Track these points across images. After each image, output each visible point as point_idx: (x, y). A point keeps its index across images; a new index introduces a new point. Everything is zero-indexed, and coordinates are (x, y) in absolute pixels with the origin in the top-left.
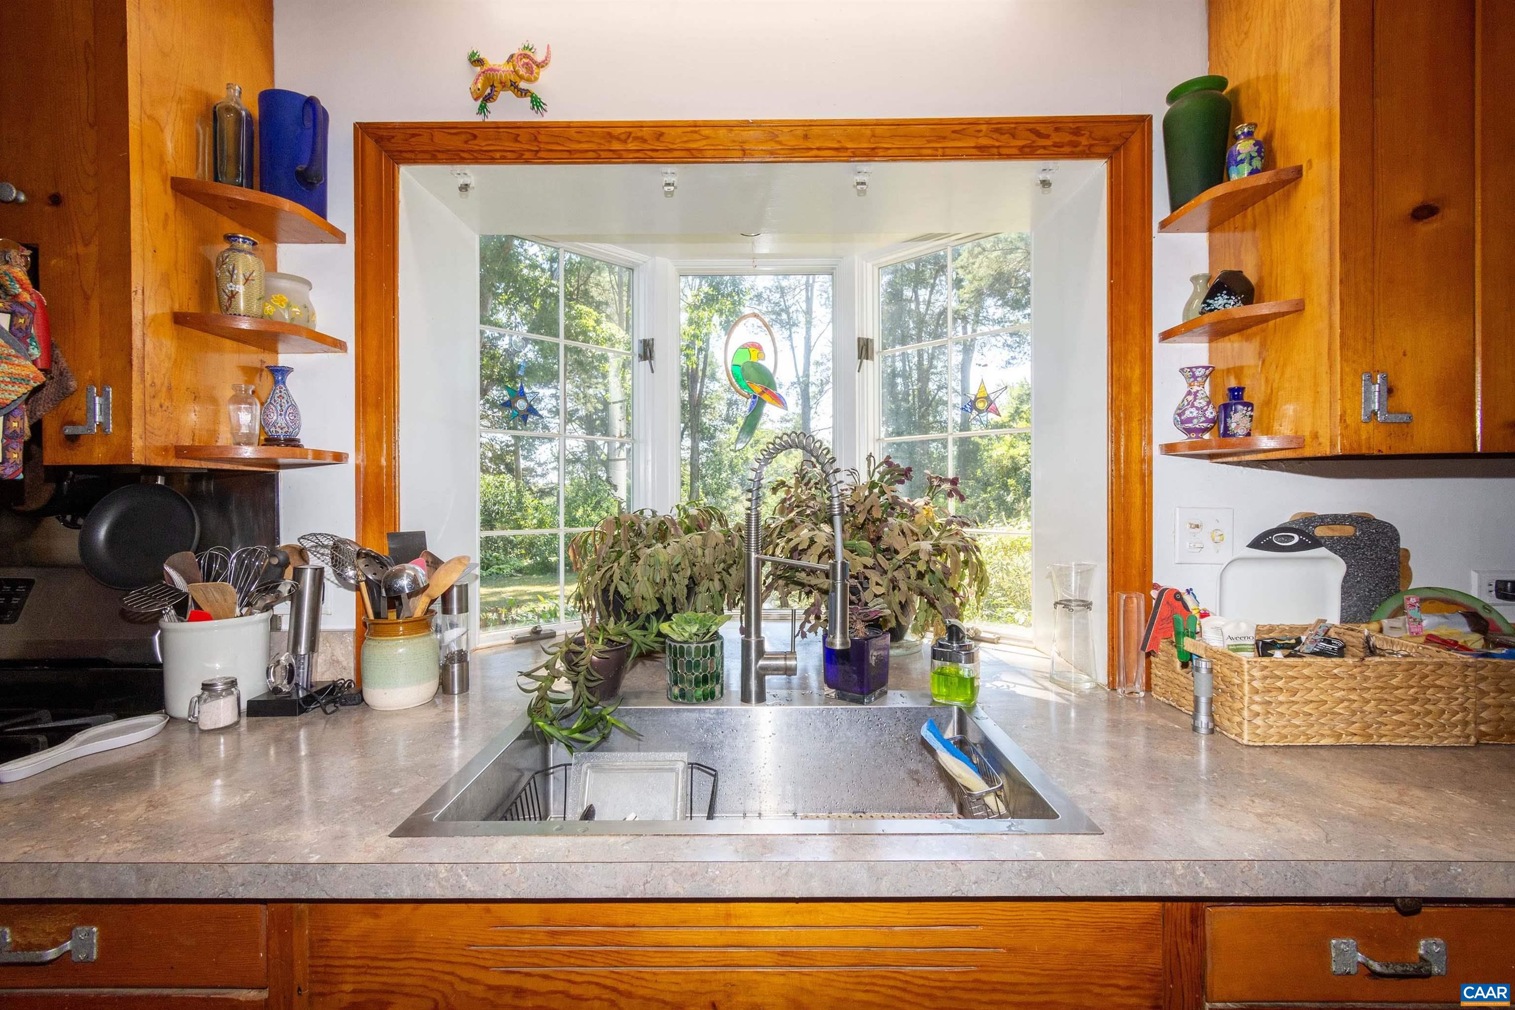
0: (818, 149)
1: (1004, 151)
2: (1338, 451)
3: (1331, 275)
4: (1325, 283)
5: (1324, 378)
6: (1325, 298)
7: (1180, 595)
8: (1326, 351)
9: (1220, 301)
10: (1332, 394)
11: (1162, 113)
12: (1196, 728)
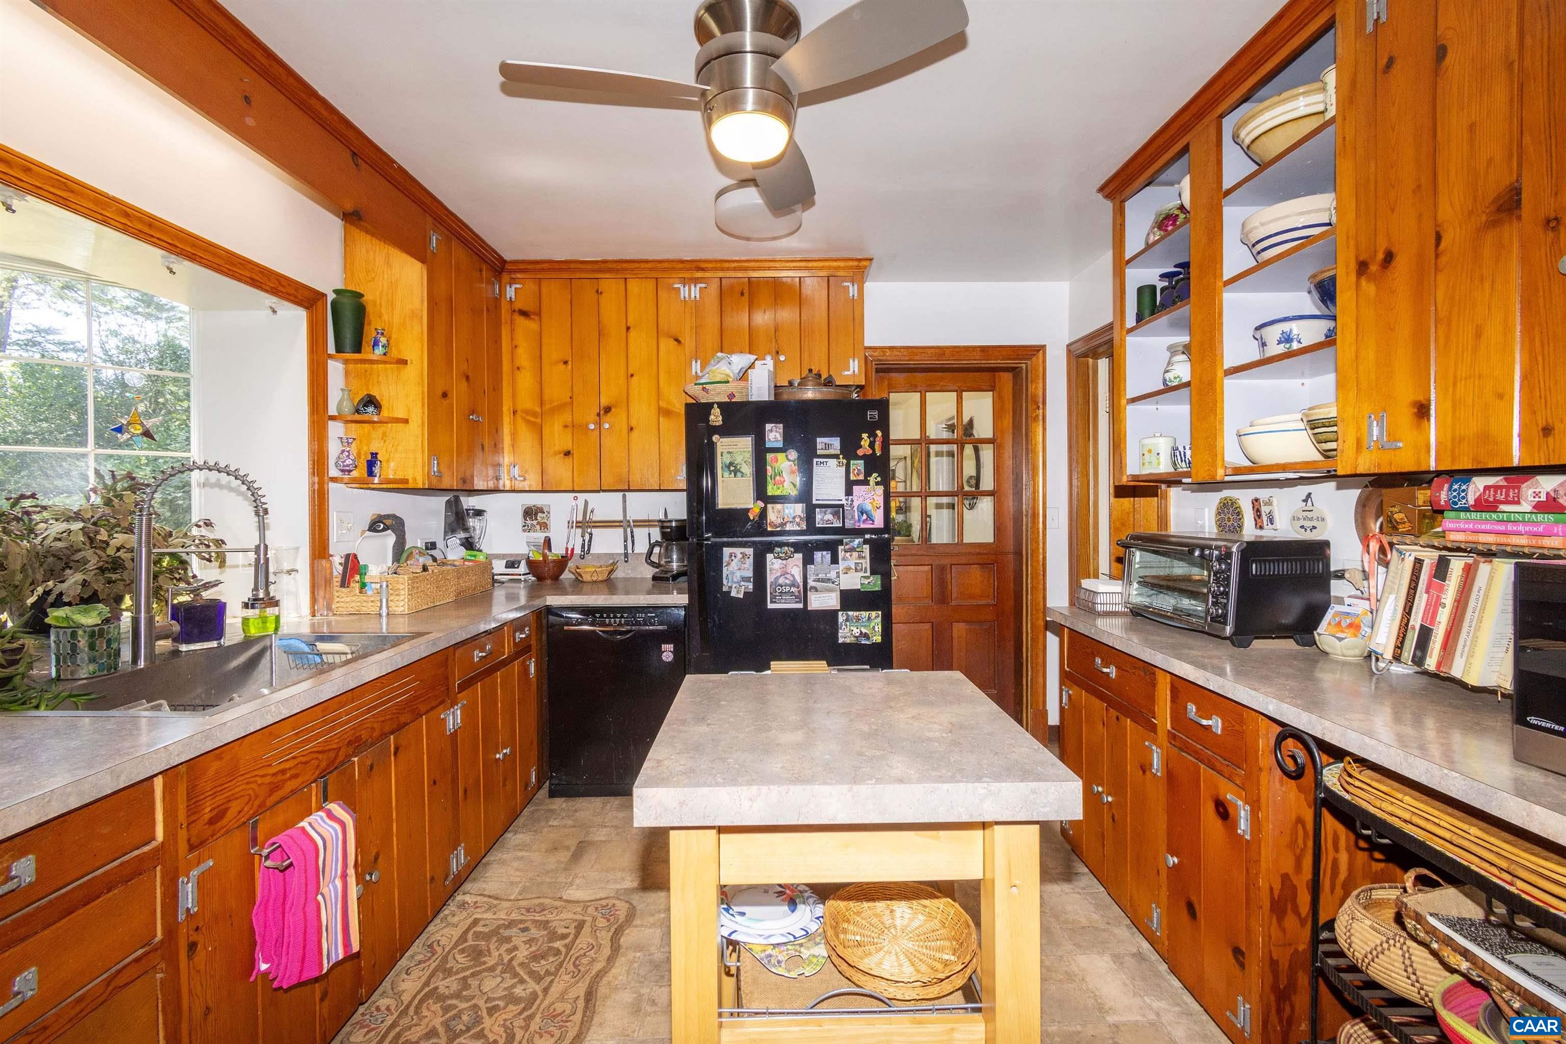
0: (158, 239)
1: (263, 286)
2: (427, 487)
3: (423, 413)
4: (419, 415)
5: (419, 456)
6: (420, 422)
7: (355, 556)
8: (420, 444)
9: (371, 409)
10: (423, 463)
11: (331, 296)
12: (380, 615)
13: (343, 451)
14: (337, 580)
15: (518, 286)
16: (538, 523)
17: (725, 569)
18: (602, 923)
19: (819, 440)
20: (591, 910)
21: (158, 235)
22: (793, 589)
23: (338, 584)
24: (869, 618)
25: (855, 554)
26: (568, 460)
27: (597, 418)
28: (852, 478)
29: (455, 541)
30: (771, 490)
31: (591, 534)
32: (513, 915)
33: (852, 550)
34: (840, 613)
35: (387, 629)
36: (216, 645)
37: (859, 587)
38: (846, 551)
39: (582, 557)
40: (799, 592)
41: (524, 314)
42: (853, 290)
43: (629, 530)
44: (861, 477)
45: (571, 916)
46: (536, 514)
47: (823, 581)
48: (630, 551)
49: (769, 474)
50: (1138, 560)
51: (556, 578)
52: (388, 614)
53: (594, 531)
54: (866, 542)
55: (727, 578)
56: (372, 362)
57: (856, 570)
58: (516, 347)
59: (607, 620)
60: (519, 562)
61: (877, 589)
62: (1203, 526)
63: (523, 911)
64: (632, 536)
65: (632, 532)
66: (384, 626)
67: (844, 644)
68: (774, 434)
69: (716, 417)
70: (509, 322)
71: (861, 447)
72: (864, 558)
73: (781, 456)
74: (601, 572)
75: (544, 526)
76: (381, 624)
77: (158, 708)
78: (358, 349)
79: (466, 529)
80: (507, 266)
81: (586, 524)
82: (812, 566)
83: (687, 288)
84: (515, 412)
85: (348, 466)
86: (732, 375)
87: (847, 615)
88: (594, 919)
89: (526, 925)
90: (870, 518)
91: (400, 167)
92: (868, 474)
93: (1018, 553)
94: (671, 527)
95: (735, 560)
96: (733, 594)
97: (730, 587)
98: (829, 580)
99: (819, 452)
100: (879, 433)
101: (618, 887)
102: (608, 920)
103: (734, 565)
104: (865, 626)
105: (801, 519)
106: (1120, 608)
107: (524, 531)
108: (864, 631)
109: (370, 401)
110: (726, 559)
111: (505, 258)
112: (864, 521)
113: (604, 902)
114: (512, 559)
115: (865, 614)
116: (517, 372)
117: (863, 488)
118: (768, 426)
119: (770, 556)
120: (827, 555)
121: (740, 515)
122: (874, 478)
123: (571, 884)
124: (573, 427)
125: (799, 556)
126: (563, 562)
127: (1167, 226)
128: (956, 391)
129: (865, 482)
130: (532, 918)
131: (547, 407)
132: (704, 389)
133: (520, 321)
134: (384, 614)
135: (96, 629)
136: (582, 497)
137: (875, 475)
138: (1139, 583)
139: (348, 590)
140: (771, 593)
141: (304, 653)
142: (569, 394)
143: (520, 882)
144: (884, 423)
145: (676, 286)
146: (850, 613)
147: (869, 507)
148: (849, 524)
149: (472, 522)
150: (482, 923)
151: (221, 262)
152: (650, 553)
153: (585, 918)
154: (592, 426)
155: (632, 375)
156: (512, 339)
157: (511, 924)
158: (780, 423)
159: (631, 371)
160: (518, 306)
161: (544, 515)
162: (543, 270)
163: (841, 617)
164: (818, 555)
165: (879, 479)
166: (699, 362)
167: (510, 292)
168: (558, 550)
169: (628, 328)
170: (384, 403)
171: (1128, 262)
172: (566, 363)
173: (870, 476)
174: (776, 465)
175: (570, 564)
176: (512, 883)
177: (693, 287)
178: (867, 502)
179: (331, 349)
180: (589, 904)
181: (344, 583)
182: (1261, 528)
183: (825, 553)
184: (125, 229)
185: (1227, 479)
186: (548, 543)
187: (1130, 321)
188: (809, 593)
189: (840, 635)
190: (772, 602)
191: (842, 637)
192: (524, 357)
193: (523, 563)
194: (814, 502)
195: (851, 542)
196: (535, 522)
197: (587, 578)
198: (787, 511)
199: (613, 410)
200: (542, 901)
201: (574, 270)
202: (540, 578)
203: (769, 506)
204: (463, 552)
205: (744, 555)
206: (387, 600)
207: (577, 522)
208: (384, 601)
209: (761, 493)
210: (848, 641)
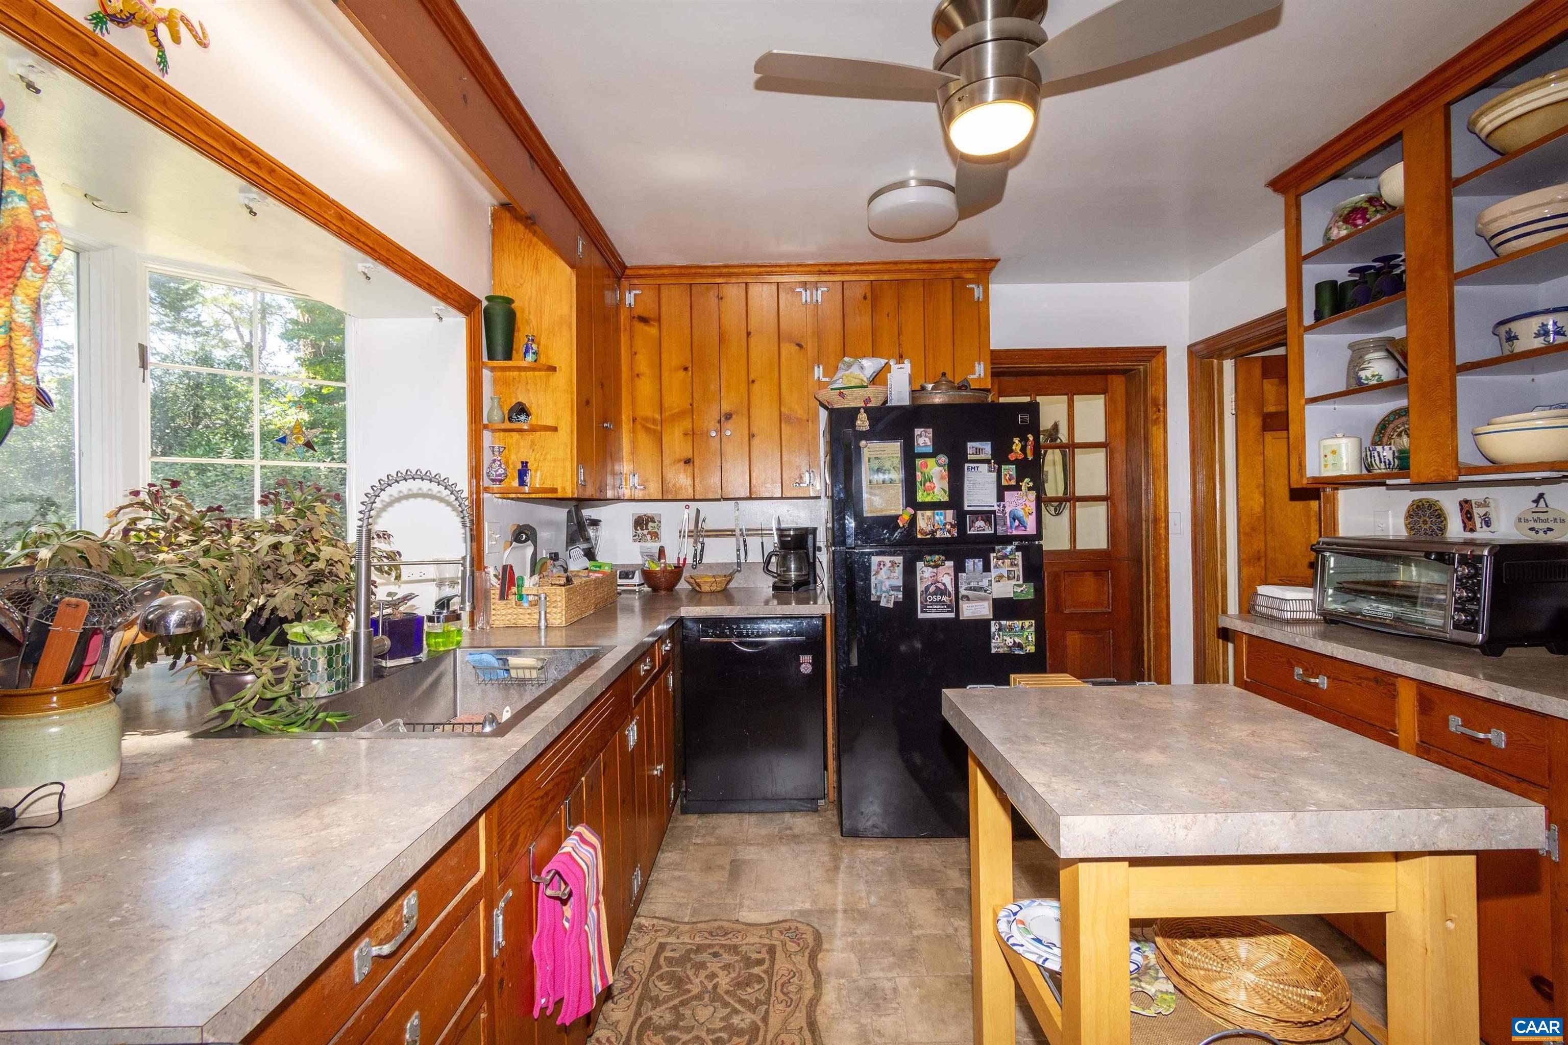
0: (363, 243)
1: (436, 292)
2: (575, 496)
3: (572, 421)
4: (569, 423)
5: (568, 464)
6: (569, 430)
7: (511, 567)
8: (569, 452)
9: (523, 417)
10: (572, 471)
11: (485, 303)
12: (539, 627)
13: (494, 461)
14: (495, 593)
15: (637, 292)
16: (649, 533)
17: (873, 578)
18: (792, 947)
19: (969, 444)
20: (775, 933)
21: (363, 240)
22: (944, 598)
23: (497, 596)
24: (1022, 627)
25: (1008, 562)
26: (689, 468)
27: (718, 425)
28: (1004, 483)
29: (577, 551)
30: (921, 497)
31: (703, 543)
32: (697, 939)
33: (1005, 557)
34: (993, 622)
35: (546, 642)
36: (412, 661)
37: (1012, 596)
38: (998, 559)
39: (694, 567)
40: (951, 601)
41: (644, 320)
42: (978, 292)
43: (741, 539)
44: (1013, 482)
45: (757, 940)
46: (647, 524)
47: (975, 589)
48: (743, 560)
49: (918, 480)
50: (1332, 565)
51: (671, 588)
52: (547, 627)
53: (706, 540)
54: (1018, 549)
55: (876, 587)
56: (520, 369)
57: (1009, 578)
58: (635, 354)
59: (744, 631)
60: (634, 573)
61: (1030, 597)
62: (1387, 528)
63: (706, 935)
64: (745, 545)
65: (745, 541)
66: (543, 640)
67: (997, 654)
68: (924, 439)
69: (863, 423)
70: (628, 328)
71: (1012, 451)
72: (1016, 565)
73: (931, 462)
74: (720, 582)
75: (655, 536)
76: (540, 638)
77: (394, 728)
78: (508, 357)
79: (588, 540)
80: (628, 272)
81: (698, 533)
82: (964, 574)
83: (808, 292)
84: (634, 420)
85: (500, 475)
86: (865, 379)
87: (1000, 624)
88: (784, 944)
89: (714, 950)
90: (1022, 524)
91: (563, 170)
92: (1020, 479)
93: (1138, 560)
94: (789, 536)
95: (884, 569)
96: (883, 604)
97: (880, 597)
98: (981, 589)
99: (970, 457)
100: (1031, 437)
101: (791, 908)
102: (798, 945)
103: (883, 573)
104: (1018, 636)
105: (952, 526)
106: (1311, 616)
107: (635, 541)
108: (1017, 640)
109: (521, 410)
110: (874, 567)
111: (627, 264)
112: (1017, 528)
113: (786, 925)
114: (625, 569)
115: (1018, 624)
116: (636, 379)
117: (1015, 493)
118: (918, 431)
119: (920, 565)
120: (980, 564)
121: (890, 522)
122: (1027, 483)
123: (741, 905)
124: (692, 435)
125: (950, 564)
126: (678, 571)
127: (1355, 219)
128: (1067, 394)
129: (1017, 488)
130: (717, 942)
131: (666, 414)
132: (841, 394)
133: (640, 327)
134: (543, 627)
135: (334, 645)
136: (694, 505)
137: (1027, 480)
138: (1336, 589)
139: (505, 602)
140: (922, 603)
141: (495, 668)
142: (690, 401)
143: (688, 904)
144: (1034, 426)
145: (798, 290)
146: (1003, 622)
147: (1021, 513)
148: (1001, 531)
149: (591, 532)
150: (669, 947)
151: (408, 268)
152: (767, 563)
153: (774, 942)
154: (713, 434)
155: (753, 381)
156: (631, 347)
157: (699, 949)
158: (929, 427)
159: (752, 377)
160: (639, 311)
161: (655, 525)
162: (663, 275)
163: (994, 627)
164: (969, 564)
165: (1031, 484)
166: (821, 367)
167: (630, 298)
168: (671, 559)
169: (748, 334)
170: (533, 410)
171: (1306, 257)
172: (686, 369)
173: (1022, 481)
174: (926, 471)
175: (686, 574)
176: (680, 905)
177: (814, 291)
178: (1019, 508)
179: (485, 358)
180: (771, 927)
181: (503, 596)
182: (1472, 530)
183: (976, 560)
184: (340, 234)
185: (1461, 479)
186: (662, 551)
187: (1308, 319)
188: (960, 602)
189: (993, 645)
190: (922, 612)
191: (995, 647)
192: (643, 364)
193: (637, 574)
194: (966, 508)
195: (1003, 549)
196: (646, 532)
197: (706, 588)
198: (937, 518)
199: (734, 417)
200: (720, 923)
201: (695, 275)
202: (655, 589)
203: (919, 513)
204: (586, 563)
205: (893, 564)
206: (546, 613)
207: (689, 531)
208: (543, 613)
209: (911, 500)
210: (1001, 651)
